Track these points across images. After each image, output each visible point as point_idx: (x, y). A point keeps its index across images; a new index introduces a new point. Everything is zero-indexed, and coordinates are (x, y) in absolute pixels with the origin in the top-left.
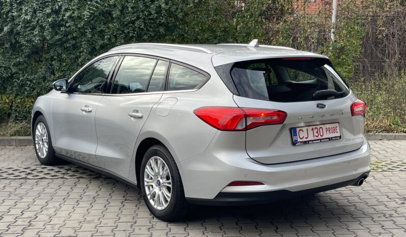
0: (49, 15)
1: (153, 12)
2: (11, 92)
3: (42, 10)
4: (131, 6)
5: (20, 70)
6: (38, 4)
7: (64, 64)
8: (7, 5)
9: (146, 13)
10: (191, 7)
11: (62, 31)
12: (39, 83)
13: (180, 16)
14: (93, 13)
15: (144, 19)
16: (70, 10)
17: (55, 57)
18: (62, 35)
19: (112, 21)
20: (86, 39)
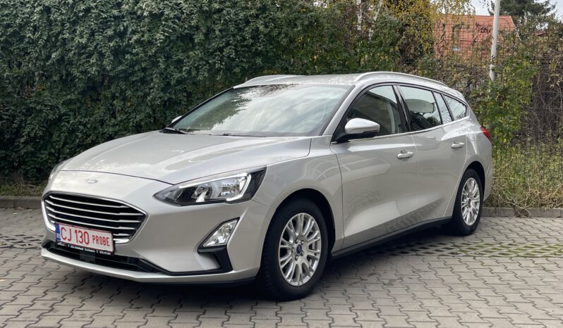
0: (110, 39)
1: (248, 36)
2: (58, 139)
3: (102, 32)
4: (219, 28)
5: (71, 110)
6: (97, 24)
7: (129, 104)
8: (57, 25)
9: (238, 38)
10: (299, 31)
11: (127, 59)
12: (95, 128)
13: (284, 42)
14: (169, 37)
15: (236, 46)
16: (139, 32)
17: (117, 95)
18: (127, 65)
19: (193, 49)
20: (158, 71)
